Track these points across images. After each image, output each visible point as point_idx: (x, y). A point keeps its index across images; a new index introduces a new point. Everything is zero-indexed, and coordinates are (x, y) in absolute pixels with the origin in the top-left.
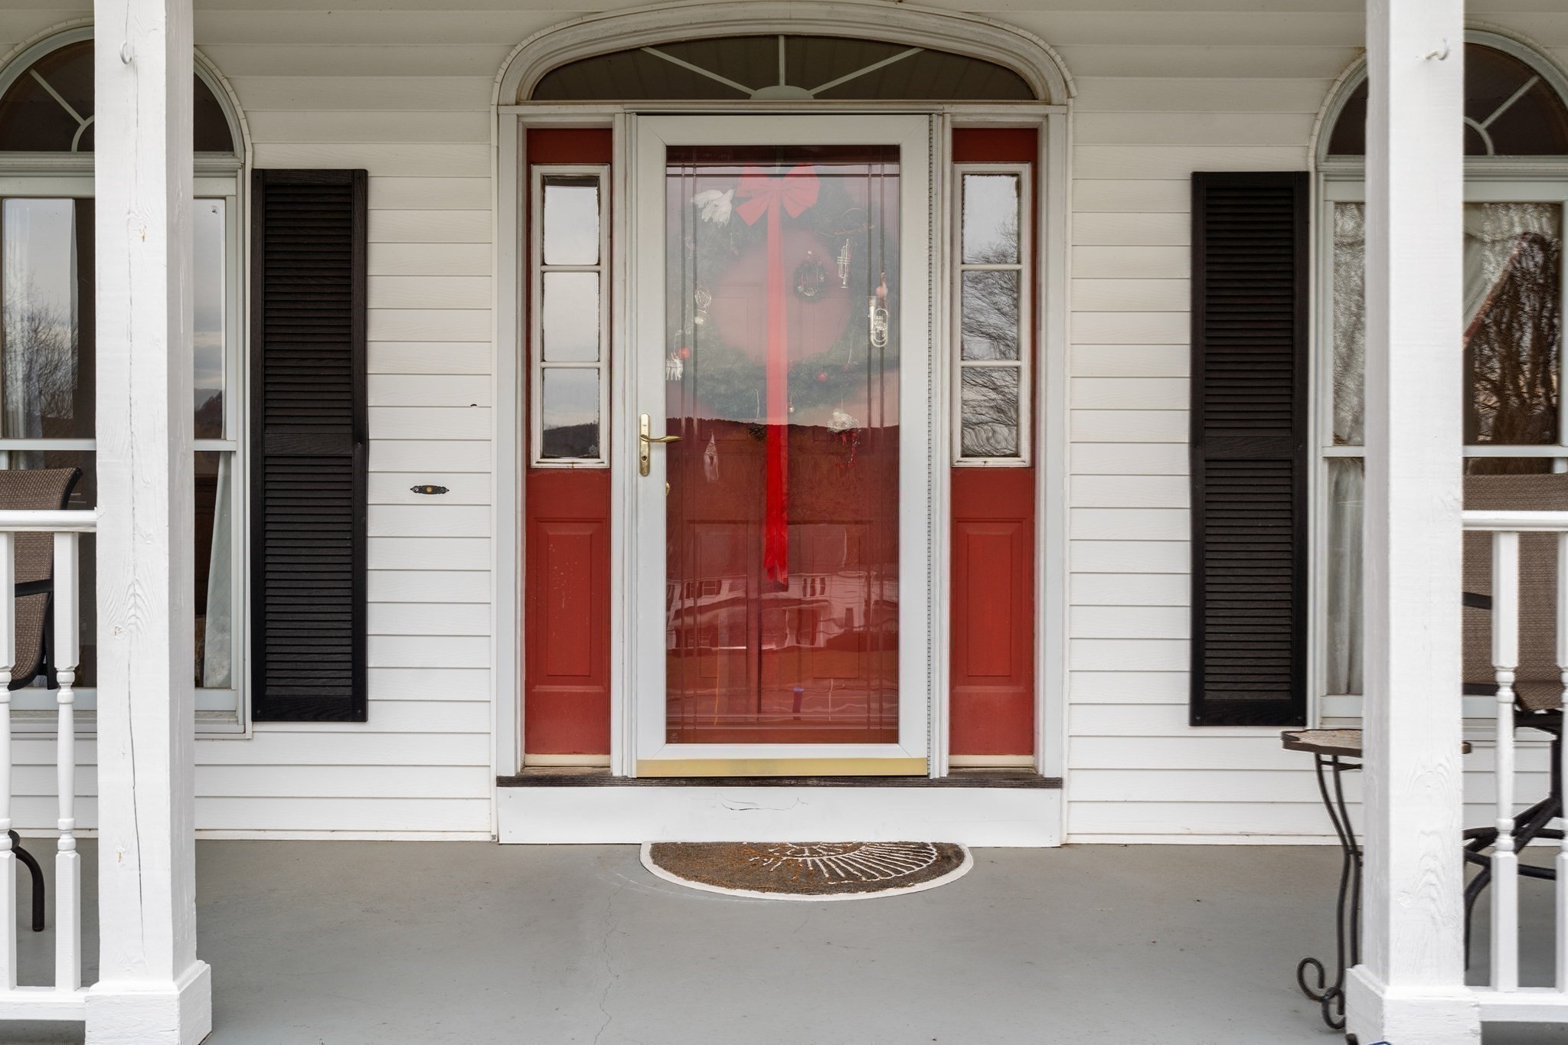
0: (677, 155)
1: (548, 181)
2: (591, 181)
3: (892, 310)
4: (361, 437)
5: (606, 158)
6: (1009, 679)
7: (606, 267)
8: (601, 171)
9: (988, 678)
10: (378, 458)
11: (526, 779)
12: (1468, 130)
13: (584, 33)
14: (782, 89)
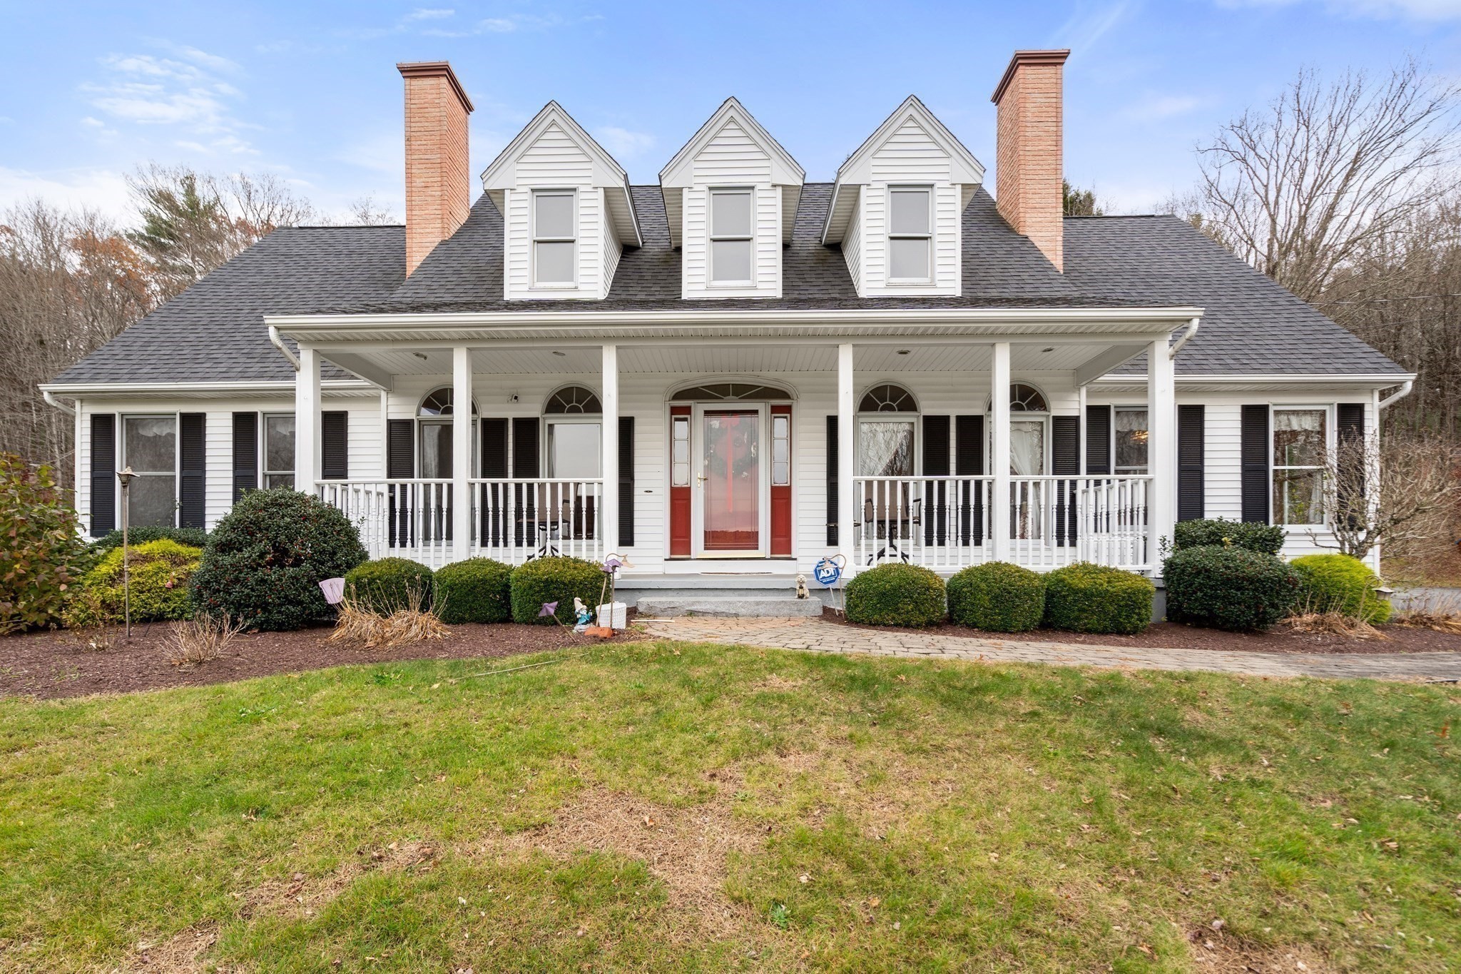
0: (707, 413)
1: (677, 420)
2: (685, 420)
3: (757, 448)
4: (632, 479)
5: (689, 413)
6: (785, 536)
7: (690, 439)
8: (688, 416)
9: (780, 536)
10: (636, 484)
11: (671, 559)
12: (882, 410)
13: (684, 384)
14: (731, 397)
